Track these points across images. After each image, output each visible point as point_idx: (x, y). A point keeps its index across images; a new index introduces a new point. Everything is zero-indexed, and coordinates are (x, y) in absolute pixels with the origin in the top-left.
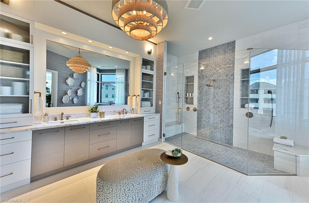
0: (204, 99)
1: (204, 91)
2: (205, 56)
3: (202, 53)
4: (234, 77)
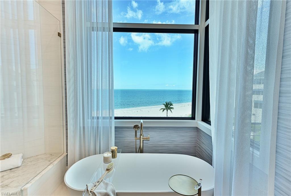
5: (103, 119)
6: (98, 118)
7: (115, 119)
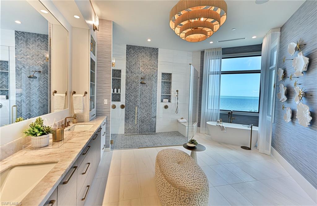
0: (132, 95)
1: (133, 87)
2: (133, 53)
3: (130, 48)
4: (157, 78)
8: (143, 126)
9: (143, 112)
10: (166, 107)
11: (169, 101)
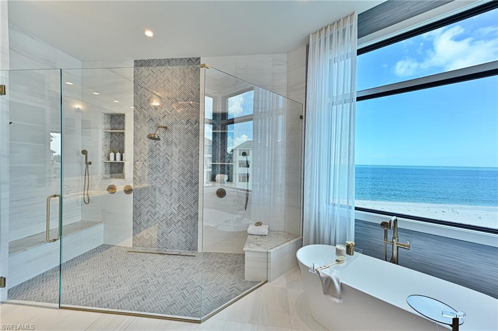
2: (147, 74)
3: (141, 66)
4: (199, 125)
5: (340, 207)
6: (334, 205)
7: (355, 209)
8: (169, 235)
9: (169, 203)
10: (221, 193)
11: (230, 180)
